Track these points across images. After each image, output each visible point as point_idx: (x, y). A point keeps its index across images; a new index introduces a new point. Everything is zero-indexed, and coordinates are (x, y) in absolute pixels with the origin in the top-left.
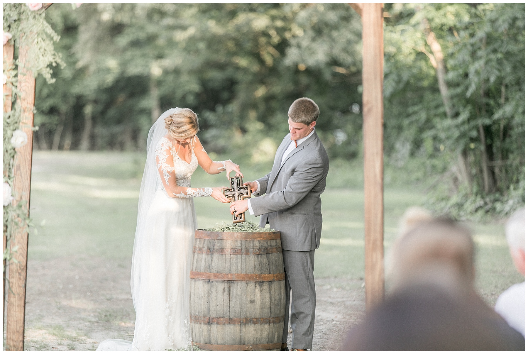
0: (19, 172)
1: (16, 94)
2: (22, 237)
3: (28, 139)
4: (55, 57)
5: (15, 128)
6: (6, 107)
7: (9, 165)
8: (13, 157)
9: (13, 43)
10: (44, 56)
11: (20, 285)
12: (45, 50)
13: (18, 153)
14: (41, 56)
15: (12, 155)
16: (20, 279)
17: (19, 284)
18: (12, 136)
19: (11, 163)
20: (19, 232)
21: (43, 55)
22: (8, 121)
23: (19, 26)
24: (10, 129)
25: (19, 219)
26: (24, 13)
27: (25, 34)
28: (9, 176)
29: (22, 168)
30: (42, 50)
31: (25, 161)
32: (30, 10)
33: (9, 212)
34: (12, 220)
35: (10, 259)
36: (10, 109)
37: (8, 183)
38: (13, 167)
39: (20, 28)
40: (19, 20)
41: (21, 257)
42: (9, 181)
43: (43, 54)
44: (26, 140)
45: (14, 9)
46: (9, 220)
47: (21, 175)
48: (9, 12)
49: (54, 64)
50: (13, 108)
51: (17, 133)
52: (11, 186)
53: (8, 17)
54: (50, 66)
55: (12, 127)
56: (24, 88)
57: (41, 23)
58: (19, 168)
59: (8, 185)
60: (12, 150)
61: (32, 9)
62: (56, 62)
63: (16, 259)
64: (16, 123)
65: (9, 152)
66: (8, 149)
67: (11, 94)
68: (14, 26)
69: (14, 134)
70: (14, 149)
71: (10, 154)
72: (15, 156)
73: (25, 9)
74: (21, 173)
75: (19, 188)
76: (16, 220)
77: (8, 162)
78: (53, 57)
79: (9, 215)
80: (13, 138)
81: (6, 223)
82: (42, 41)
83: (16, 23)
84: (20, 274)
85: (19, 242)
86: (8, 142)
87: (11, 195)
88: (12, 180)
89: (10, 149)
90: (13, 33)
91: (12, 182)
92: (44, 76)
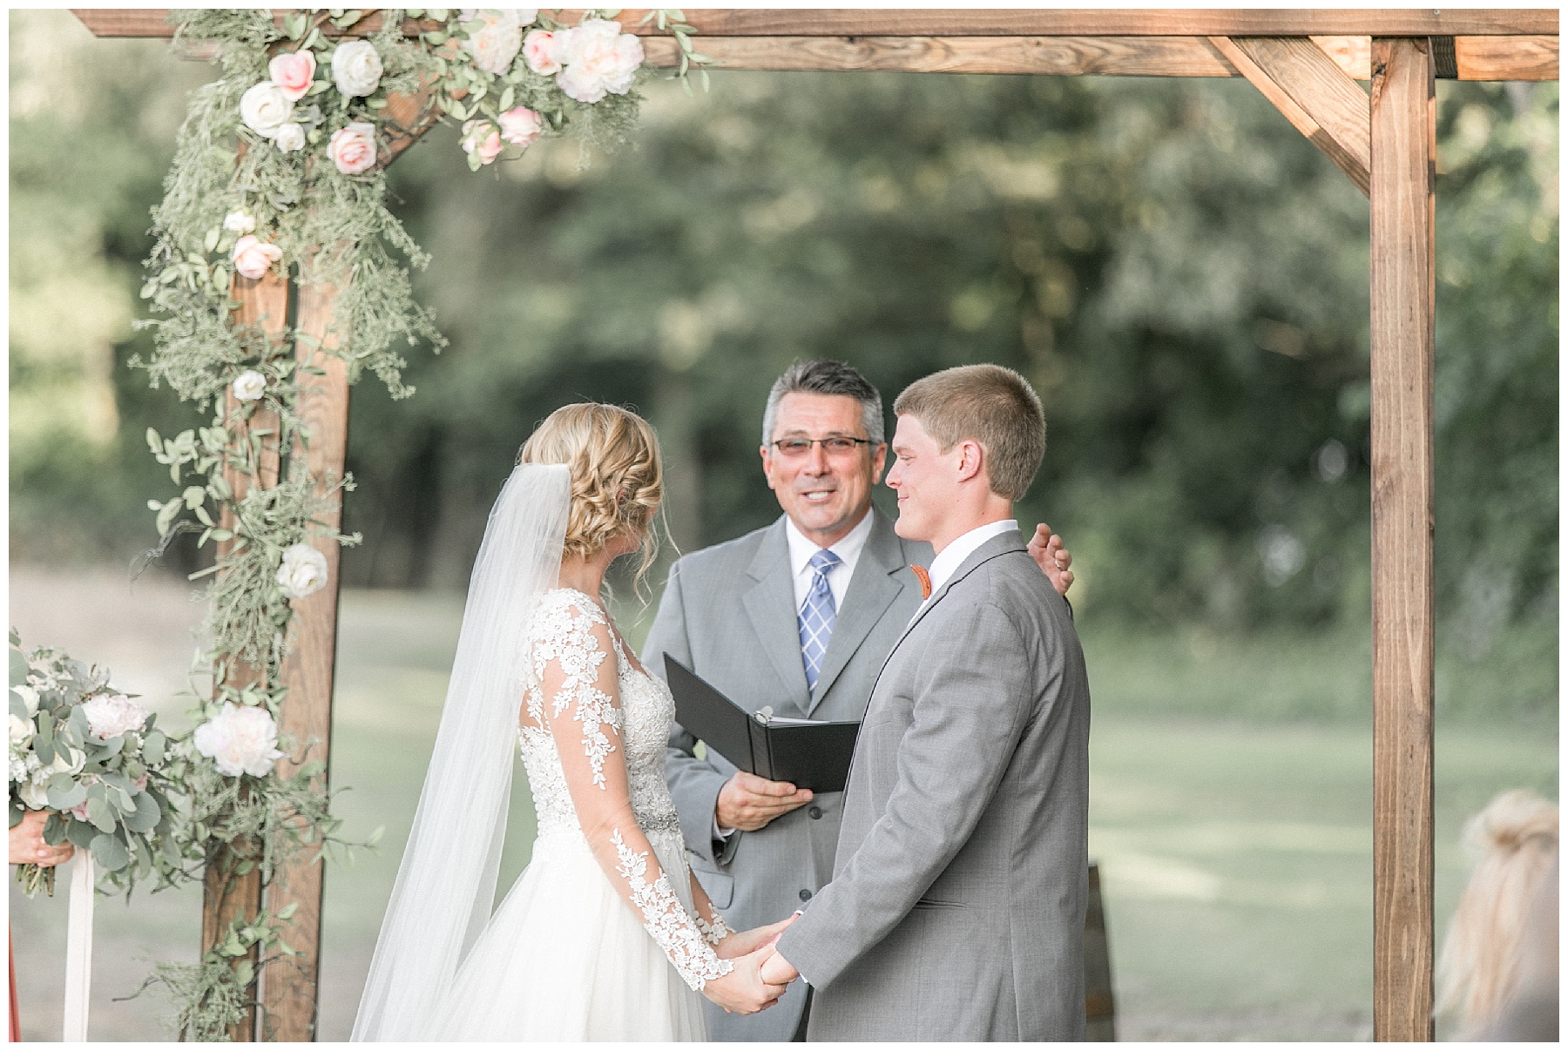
0: (295, 673)
1: (291, 433)
2: (304, 878)
3: (329, 574)
4: (415, 317)
5: (288, 538)
6: (263, 471)
7: (271, 652)
8: (284, 625)
9: (284, 274)
10: (381, 315)
11: (298, 1025)
12: (384, 296)
13: (295, 615)
14: (370, 316)
15: (279, 621)
16: (297, 1005)
17: (292, 1021)
18: (281, 562)
19: (276, 648)
20: (297, 862)
21: (376, 313)
22: (268, 514)
23: (303, 223)
24: (274, 541)
25: (301, 820)
26: (319, 184)
27: (321, 245)
28: (270, 686)
29: (305, 662)
30: (375, 297)
31: (316, 639)
32: (338, 173)
33: (270, 797)
34: (278, 823)
35: (274, 942)
36: (273, 478)
37: (267, 708)
38: (281, 656)
39: (306, 230)
40: (304, 202)
41: (301, 939)
42: (271, 703)
43: (378, 308)
44: (324, 575)
45: (287, 169)
46: (270, 823)
47: (303, 684)
48: (273, 179)
49: (412, 340)
50: (283, 479)
51: (295, 553)
52: (275, 718)
53: (269, 194)
54: (398, 345)
55: (279, 536)
56: (313, 414)
57: (372, 214)
58: (296, 657)
59: (268, 714)
60: (281, 606)
61: (345, 169)
62: (416, 333)
63: (289, 944)
64: (294, 521)
65: (272, 611)
66: (268, 604)
67: (277, 431)
68: (286, 222)
69: (285, 558)
70: (287, 602)
71: (274, 618)
72: (291, 626)
73: (324, 171)
74: (302, 677)
75: (296, 725)
76: (290, 824)
77: (267, 643)
78: (408, 318)
79: (268, 806)
80: (285, 568)
81: (259, 833)
82: (373, 268)
83: (297, 212)
84: (296, 990)
85: (294, 892)
86: (268, 582)
87: (275, 743)
88: (277, 698)
89: (275, 604)
90: (285, 242)
91: (277, 704)
92: (381, 375)
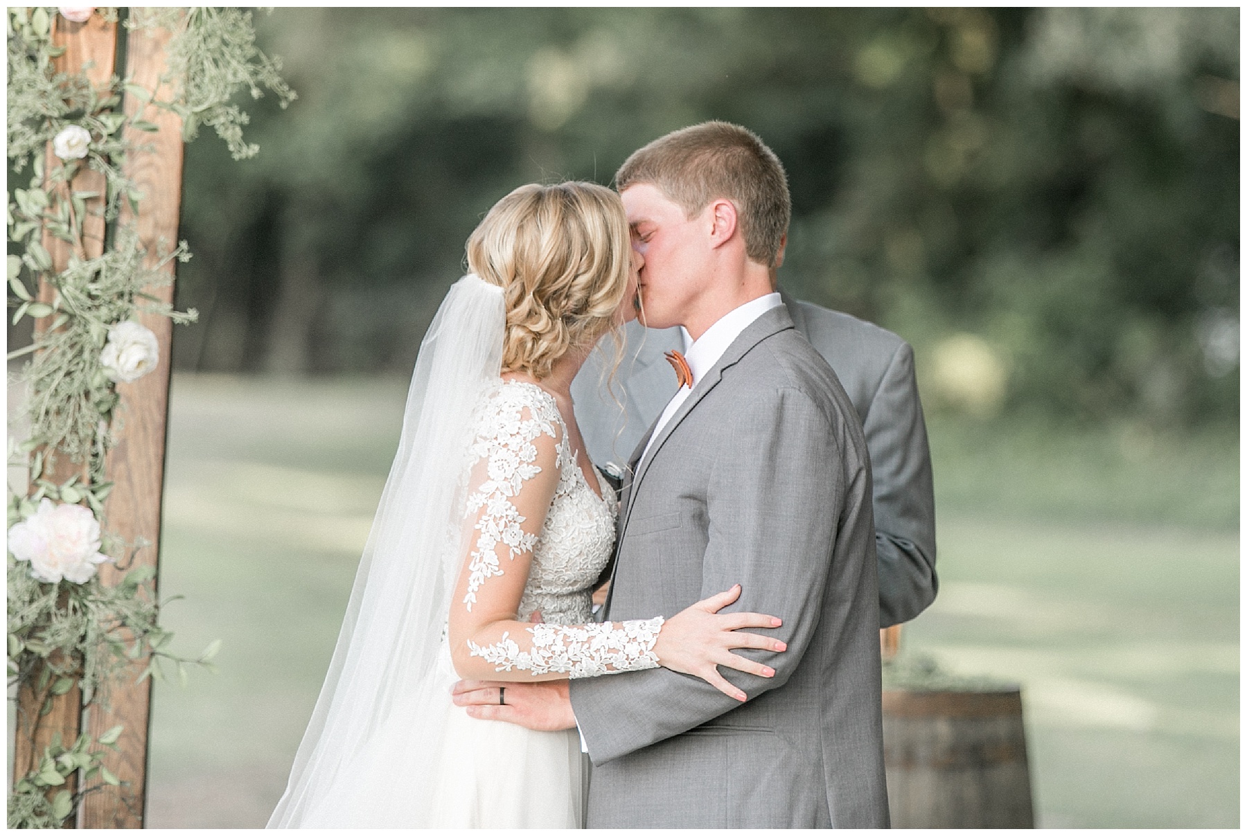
0: (121, 467)
1: (118, 196)
2: (129, 696)
3: (160, 355)
4: (259, 67)
5: (114, 314)
6: (86, 239)
7: (94, 443)
8: (109, 412)
9: (112, 20)
10: (220, 64)
12: (225, 43)
13: (122, 401)
14: (208, 65)
15: (104, 408)
18: (107, 341)
19: (100, 438)
20: (120, 679)
21: (215, 61)
22: (92, 287)
24: (98, 318)
25: (126, 632)
28: (93, 482)
29: (132, 455)
30: (214, 43)
31: (145, 428)
33: (92, 606)
34: (101, 636)
35: (96, 769)
36: (98, 246)
37: (89, 506)
38: (106, 447)
41: (125, 766)
42: (93, 500)
43: (217, 56)
44: (155, 356)
46: (91, 636)
47: (129, 479)
49: (255, 93)
50: (109, 248)
51: (125, 332)
52: (99, 517)
54: (241, 99)
55: (104, 312)
56: (143, 174)
58: (122, 448)
59: (90, 513)
60: (106, 392)
62: (260, 85)
63: (113, 772)
64: (121, 295)
65: (96, 397)
66: (92, 388)
67: (103, 193)
69: (111, 336)
70: (112, 387)
71: (98, 404)
72: (117, 413)
74: (129, 471)
75: (121, 525)
76: (114, 636)
77: (90, 432)
78: (251, 67)
79: (90, 616)
80: (111, 349)
81: (79, 647)
85: (117, 714)
86: (91, 363)
87: (98, 546)
88: (101, 495)
89: (99, 389)
91: (101, 501)
92: (221, 132)
